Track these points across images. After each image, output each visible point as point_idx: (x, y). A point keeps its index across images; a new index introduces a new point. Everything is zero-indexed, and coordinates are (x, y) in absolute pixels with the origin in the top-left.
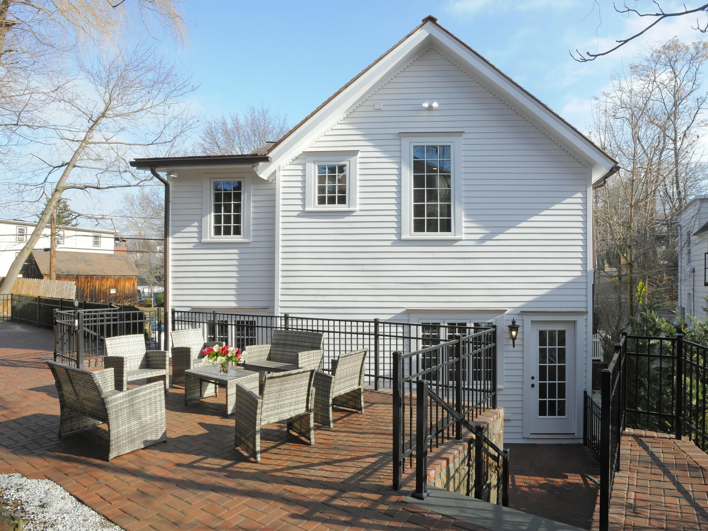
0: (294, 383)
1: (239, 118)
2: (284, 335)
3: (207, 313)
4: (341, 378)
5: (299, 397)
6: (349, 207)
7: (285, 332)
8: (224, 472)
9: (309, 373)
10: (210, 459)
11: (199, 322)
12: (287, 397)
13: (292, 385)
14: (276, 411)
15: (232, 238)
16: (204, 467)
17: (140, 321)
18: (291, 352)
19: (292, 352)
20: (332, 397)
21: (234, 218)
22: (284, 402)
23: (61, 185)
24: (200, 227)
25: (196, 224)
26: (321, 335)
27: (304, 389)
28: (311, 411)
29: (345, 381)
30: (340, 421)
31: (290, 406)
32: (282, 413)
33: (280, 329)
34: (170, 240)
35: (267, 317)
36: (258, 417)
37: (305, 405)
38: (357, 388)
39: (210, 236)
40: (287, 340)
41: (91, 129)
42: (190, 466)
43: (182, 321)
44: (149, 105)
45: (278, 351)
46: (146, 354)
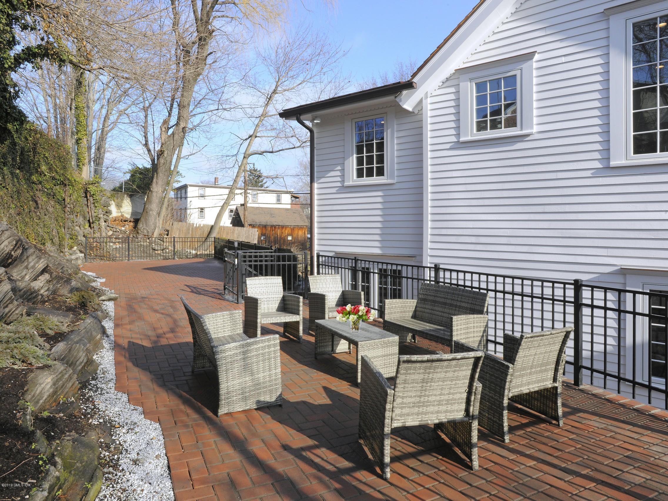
0: (446, 372)
1: (388, 76)
2: (434, 290)
3: (349, 259)
4: (524, 369)
5: (453, 394)
6: (522, 129)
7: (435, 286)
8: (336, 481)
9: (472, 361)
10: (324, 449)
11: (342, 268)
12: (435, 392)
13: (442, 375)
14: (416, 410)
15: (375, 180)
16: (313, 461)
17: (294, 263)
18: (442, 312)
19: (444, 313)
20: (508, 395)
21: (376, 158)
22: (430, 399)
23: (247, 153)
24: (343, 170)
25: (339, 168)
26: (485, 295)
27: (463, 383)
28: (473, 417)
29: (530, 374)
30: (521, 432)
31: (438, 405)
32: (426, 413)
33: (428, 282)
34: (316, 185)
35: (413, 266)
36: (388, 414)
37: (463, 406)
38: (550, 386)
39: (352, 179)
40: (437, 296)
41: (267, 105)
42: (298, 453)
43: (325, 265)
44: (309, 77)
45: (425, 308)
46: (284, 297)
